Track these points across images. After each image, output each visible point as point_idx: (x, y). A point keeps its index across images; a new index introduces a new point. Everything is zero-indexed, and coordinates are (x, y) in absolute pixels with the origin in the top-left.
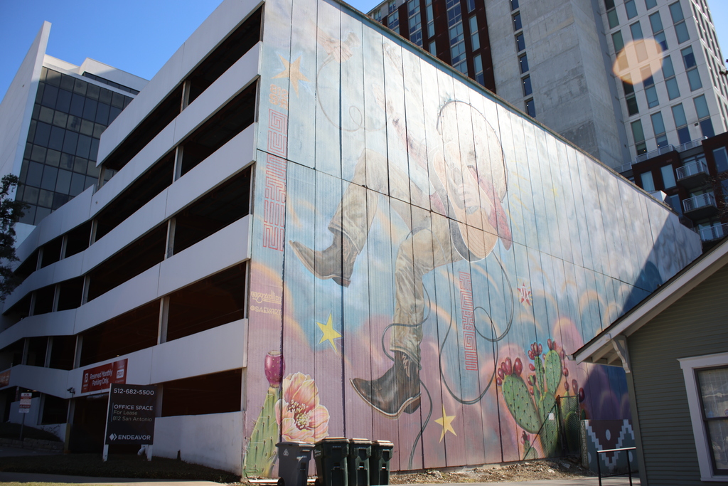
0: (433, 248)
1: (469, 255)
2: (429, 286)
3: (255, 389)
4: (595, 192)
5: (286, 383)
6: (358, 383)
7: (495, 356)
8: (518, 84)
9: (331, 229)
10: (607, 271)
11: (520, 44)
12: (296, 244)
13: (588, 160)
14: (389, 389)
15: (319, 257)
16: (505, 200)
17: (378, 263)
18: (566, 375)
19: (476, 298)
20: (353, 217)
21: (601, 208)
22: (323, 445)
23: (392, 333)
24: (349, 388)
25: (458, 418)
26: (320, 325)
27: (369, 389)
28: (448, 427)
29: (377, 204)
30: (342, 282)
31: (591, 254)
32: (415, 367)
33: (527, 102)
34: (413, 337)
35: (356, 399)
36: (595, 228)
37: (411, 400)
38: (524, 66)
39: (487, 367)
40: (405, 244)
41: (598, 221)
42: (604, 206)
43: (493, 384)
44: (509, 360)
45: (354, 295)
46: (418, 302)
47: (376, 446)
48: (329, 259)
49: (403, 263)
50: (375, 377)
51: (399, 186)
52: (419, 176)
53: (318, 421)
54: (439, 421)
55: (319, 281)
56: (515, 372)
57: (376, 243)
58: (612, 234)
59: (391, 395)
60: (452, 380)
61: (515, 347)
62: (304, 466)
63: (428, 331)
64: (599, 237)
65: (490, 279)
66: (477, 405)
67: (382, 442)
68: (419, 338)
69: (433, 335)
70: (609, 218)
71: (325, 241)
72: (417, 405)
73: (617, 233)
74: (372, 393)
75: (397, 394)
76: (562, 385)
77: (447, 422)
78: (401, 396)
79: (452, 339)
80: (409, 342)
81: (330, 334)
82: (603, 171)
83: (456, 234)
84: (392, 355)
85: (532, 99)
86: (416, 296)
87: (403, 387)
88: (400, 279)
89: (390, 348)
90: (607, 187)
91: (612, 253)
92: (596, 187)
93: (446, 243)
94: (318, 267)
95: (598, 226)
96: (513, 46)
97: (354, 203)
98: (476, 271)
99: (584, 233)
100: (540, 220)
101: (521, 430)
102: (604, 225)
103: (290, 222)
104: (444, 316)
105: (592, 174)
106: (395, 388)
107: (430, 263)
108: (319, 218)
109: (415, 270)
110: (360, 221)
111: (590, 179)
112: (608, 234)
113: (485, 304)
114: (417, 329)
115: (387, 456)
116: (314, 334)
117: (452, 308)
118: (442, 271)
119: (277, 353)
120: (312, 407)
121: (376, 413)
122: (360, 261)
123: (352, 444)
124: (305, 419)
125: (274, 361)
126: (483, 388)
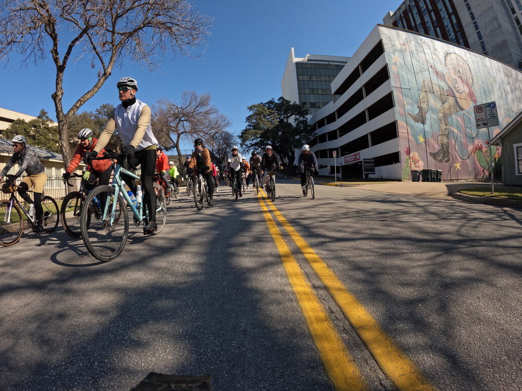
0: (450, 109)
1: (462, 109)
2: (450, 121)
3: (403, 157)
4: (507, 78)
5: (411, 155)
6: (431, 154)
7: (473, 144)
8: (472, 25)
9: (418, 107)
10: (514, 110)
11: (469, 9)
12: (408, 114)
13: (503, 65)
14: (440, 155)
15: (416, 116)
16: (473, 87)
17: (433, 116)
18: (498, 150)
19: (466, 124)
20: (424, 102)
21: (510, 84)
22: (423, 171)
23: (440, 138)
24: (429, 156)
25: (461, 164)
26: (419, 137)
27: (434, 155)
28: (458, 167)
29: (431, 97)
30: (423, 123)
31: (507, 103)
32: (447, 148)
33: (478, 33)
34: (446, 139)
35: (430, 158)
36: (508, 93)
37: (446, 158)
38: (473, 18)
39: (471, 148)
40: (441, 108)
41: (509, 90)
42: (511, 83)
43: (473, 153)
44: (478, 145)
45: (427, 127)
46: (447, 127)
47: (437, 171)
48: (419, 116)
49: (441, 115)
50: (436, 152)
51: (436, 88)
52: (442, 84)
53: (421, 165)
54: (455, 165)
55: (417, 124)
56: (480, 149)
57: (432, 109)
58: (515, 95)
59: (441, 157)
60: (459, 152)
61: (480, 140)
62: (419, 176)
63: (451, 136)
64: (510, 97)
65: (470, 117)
66: (467, 160)
67: (439, 170)
68: (448, 139)
69: (453, 138)
70: (513, 88)
71: (417, 111)
72: (448, 160)
73: (517, 94)
74: (435, 156)
75: (442, 157)
76: (497, 154)
77: (458, 165)
78: (444, 157)
79: (459, 139)
80: (445, 140)
81: (421, 140)
82: (510, 68)
83: (457, 102)
84: (440, 145)
85: (479, 32)
86: (446, 125)
87: (444, 154)
88: (440, 120)
89: (439, 143)
90: (511, 75)
91: (515, 102)
92: (508, 75)
93: (454, 106)
94: (416, 120)
95: (509, 92)
96: (466, 9)
97: (423, 98)
98: (465, 115)
99: (504, 95)
100: (487, 93)
101: (482, 169)
102: (512, 91)
103: (406, 107)
104: (456, 131)
105: (505, 71)
106: (442, 155)
107: (450, 113)
108: (414, 104)
109: (445, 117)
110: (426, 103)
111: (504, 73)
112: (514, 95)
113: (469, 126)
114: (447, 136)
115: (441, 174)
116: (417, 140)
117: (458, 128)
118: (454, 116)
119: (408, 146)
120: (419, 161)
121: (437, 163)
122: (428, 115)
123: (431, 171)
124: (417, 165)
125: (407, 148)
126: (470, 154)
